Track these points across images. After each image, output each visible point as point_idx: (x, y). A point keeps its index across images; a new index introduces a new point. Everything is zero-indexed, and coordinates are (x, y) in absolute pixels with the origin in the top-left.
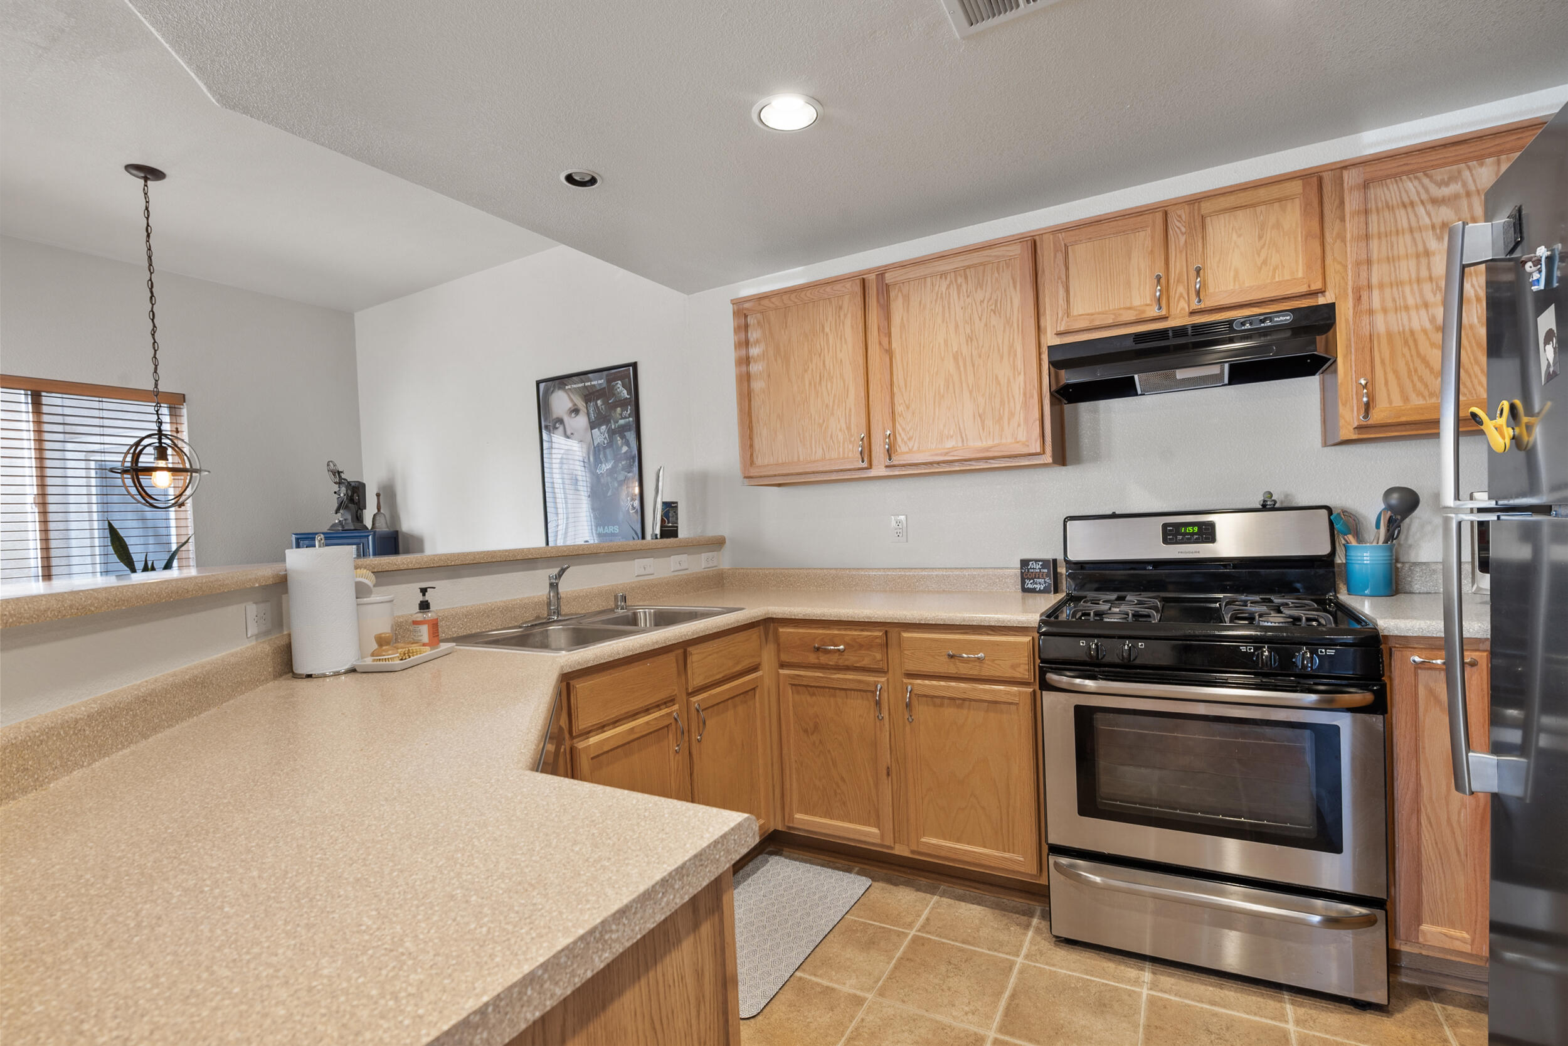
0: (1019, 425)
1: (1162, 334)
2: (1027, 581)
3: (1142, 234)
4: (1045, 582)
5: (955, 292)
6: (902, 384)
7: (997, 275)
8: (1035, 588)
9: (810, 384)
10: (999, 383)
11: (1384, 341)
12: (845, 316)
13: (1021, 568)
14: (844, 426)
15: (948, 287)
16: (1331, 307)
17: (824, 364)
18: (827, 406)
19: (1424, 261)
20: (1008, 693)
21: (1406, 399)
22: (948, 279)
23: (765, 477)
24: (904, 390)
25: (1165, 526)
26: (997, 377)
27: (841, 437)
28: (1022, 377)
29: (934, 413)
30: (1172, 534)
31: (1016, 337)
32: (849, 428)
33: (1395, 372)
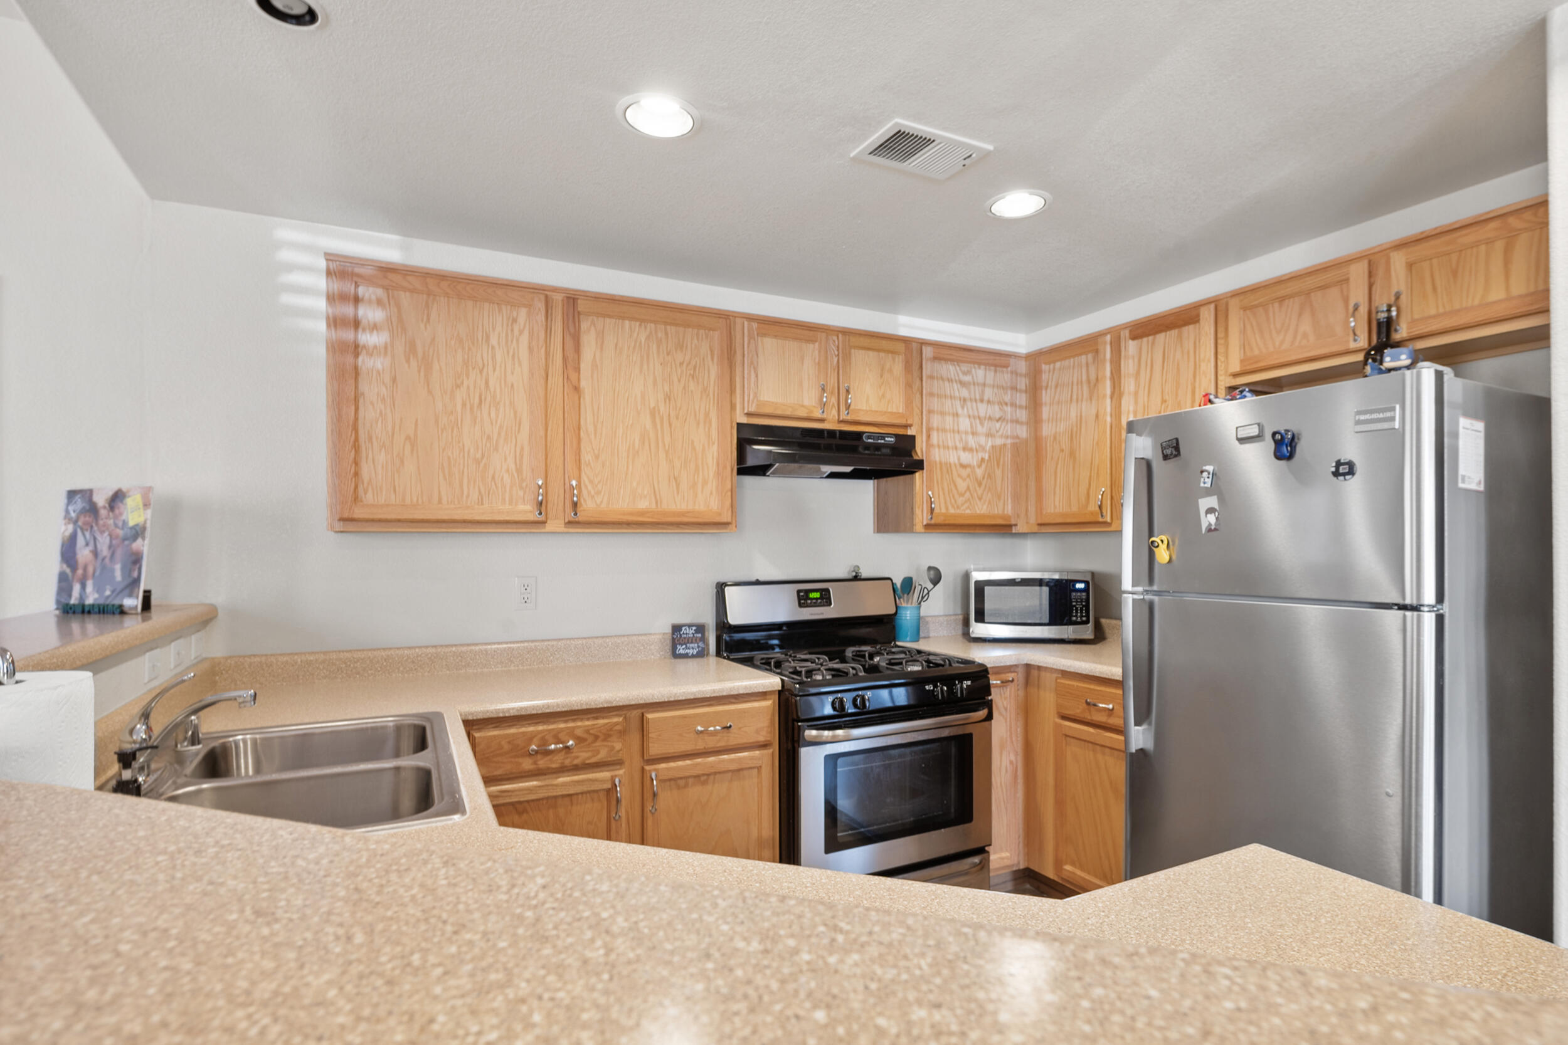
0: (711, 493)
1: (819, 433)
2: (679, 647)
3: (811, 346)
4: (698, 647)
5: (655, 346)
6: (591, 428)
7: (696, 341)
8: (687, 654)
9: (464, 405)
10: (694, 449)
11: (938, 466)
12: (521, 332)
13: (673, 634)
14: (512, 466)
15: (648, 338)
16: (913, 437)
17: (487, 383)
18: (489, 438)
19: (956, 418)
20: (752, 758)
21: (947, 509)
22: (648, 330)
23: (380, 521)
24: (593, 437)
25: (799, 592)
26: (693, 442)
27: (507, 479)
28: (715, 447)
29: (628, 467)
30: (803, 599)
31: (711, 408)
32: (519, 471)
33: (943, 489)
